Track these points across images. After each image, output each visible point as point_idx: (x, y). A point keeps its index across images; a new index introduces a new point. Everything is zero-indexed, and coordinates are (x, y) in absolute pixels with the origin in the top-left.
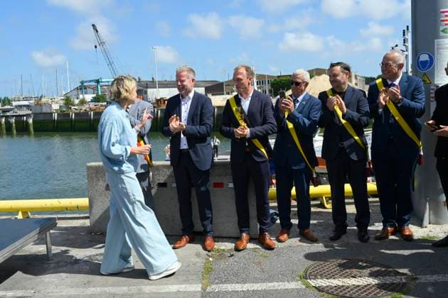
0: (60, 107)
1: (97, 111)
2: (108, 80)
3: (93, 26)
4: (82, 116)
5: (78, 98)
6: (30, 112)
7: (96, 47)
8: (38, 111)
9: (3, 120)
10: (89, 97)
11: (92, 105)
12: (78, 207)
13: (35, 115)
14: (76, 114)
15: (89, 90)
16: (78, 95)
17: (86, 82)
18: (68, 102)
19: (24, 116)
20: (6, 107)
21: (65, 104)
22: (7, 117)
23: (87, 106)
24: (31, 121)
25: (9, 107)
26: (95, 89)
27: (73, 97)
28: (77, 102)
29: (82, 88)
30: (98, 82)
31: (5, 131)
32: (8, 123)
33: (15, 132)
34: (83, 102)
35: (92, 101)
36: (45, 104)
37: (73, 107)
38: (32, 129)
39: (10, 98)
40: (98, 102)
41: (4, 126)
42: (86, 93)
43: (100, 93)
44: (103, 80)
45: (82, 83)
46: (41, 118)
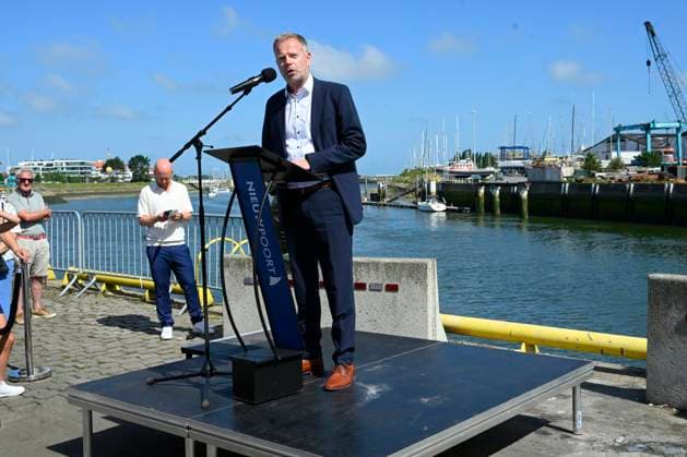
0: (576, 172)
1: (642, 182)
2: (667, 125)
3: (647, 24)
4: (614, 190)
5: (607, 158)
6: (524, 179)
7: (649, 63)
8: (537, 179)
9: (482, 191)
10: (628, 156)
11: (633, 171)
12: (622, 351)
13: (534, 184)
14: (602, 186)
15: (630, 143)
16: (609, 152)
17: (625, 128)
18: (590, 164)
19: (514, 185)
20: (488, 169)
21: (585, 167)
22: (488, 186)
23: (624, 173)
24: (525, 194)
25: (492, 169)
26: (641, 141)
27: (600, 154)
28: (605, 164)
29: (618, 138)
30: (647, 127)
31: (483, 210)
32: (488, 195)
33: (498, 211)
34: (616, 165)
35: (633, 164)
36: (550, 166)
37: (597, 174)
38: (525, 208)
39: (493, 154)
40: (645, 166)
41: (482, 201)
42: (623, 149)
43: (649, 150)
44: (658, 125)
45: (617, 129)
46: (542, 190)
